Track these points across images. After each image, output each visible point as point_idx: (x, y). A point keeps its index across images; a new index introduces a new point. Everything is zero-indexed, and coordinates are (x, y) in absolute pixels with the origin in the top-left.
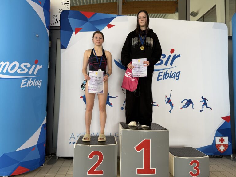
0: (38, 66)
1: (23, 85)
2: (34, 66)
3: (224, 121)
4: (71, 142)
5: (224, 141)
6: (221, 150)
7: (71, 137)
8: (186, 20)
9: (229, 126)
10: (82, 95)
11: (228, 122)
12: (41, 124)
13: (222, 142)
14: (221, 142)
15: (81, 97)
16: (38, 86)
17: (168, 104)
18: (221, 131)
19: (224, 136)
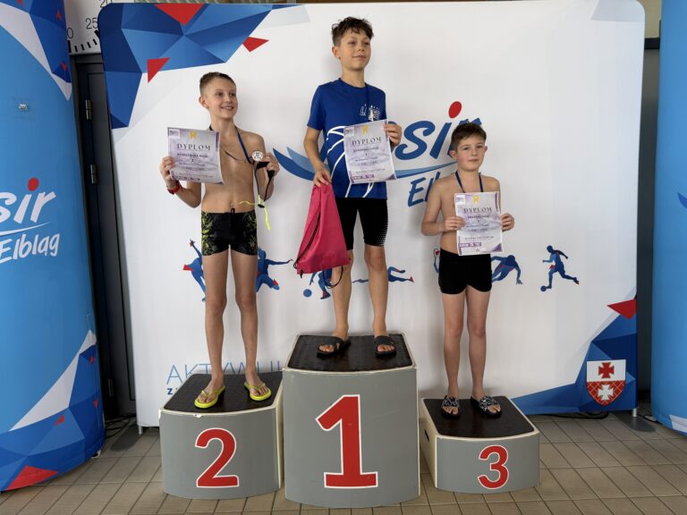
0: (41, 195)
2: (28, 198)
3: (617, 315)
4: (171, 390)
5: (613, 372)
6: (601, 397)
7: (170, 377)
9: (631, 328)
11: (629, 317)
12: (76, 353)
13: (606, 376)
15: (186, 268)
16: (49, 253)
18: (605, 345)
19: (614, 359)
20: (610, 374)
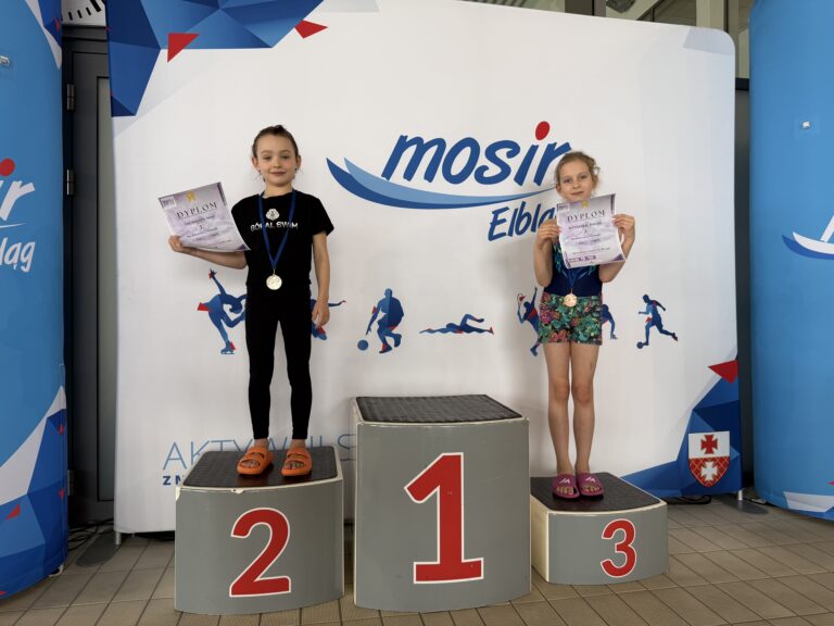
0: (16, 185)
3: (718, 378)
4: (168, 478)
5: (716, 447)
6: (705, 476)
7: (168, 459)
8: (593, 14)
9: (733, 393)
10: (207, 299)
11: (731, 380)
12: (44, 414)
13: (709, 451)
14: (705, 450)
15: (202, 307)
16: (19, 267)
17: (527, 323)
18: (708, 414)
19: (717, 430)
20: (714, 449)
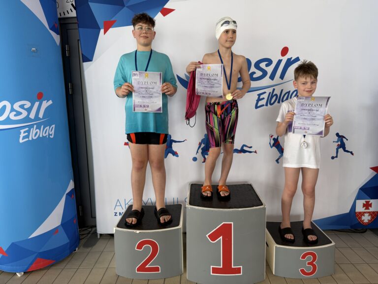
1: (23, 139)
2: (37, 104)
3: (375, 173)
4: (116, 213)
5: (371, 207)
6: (363, 220)
7: (116, 206)
12: (64, 194)
13: (367, 208)
14: (365, 208)
15: (126, 144)
16: (49, 136)
17: (274, 148)
19: (372, 199)
20: (370, 208)
